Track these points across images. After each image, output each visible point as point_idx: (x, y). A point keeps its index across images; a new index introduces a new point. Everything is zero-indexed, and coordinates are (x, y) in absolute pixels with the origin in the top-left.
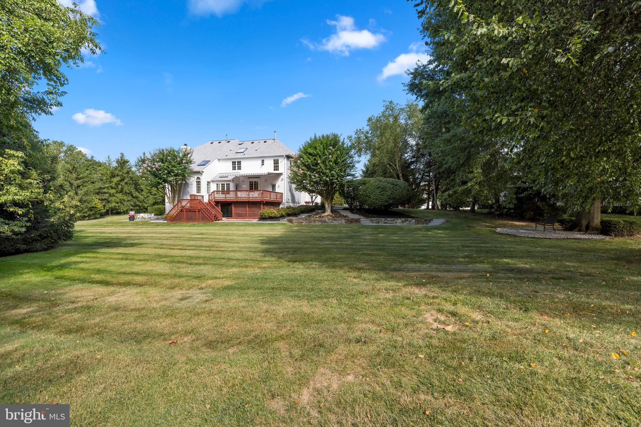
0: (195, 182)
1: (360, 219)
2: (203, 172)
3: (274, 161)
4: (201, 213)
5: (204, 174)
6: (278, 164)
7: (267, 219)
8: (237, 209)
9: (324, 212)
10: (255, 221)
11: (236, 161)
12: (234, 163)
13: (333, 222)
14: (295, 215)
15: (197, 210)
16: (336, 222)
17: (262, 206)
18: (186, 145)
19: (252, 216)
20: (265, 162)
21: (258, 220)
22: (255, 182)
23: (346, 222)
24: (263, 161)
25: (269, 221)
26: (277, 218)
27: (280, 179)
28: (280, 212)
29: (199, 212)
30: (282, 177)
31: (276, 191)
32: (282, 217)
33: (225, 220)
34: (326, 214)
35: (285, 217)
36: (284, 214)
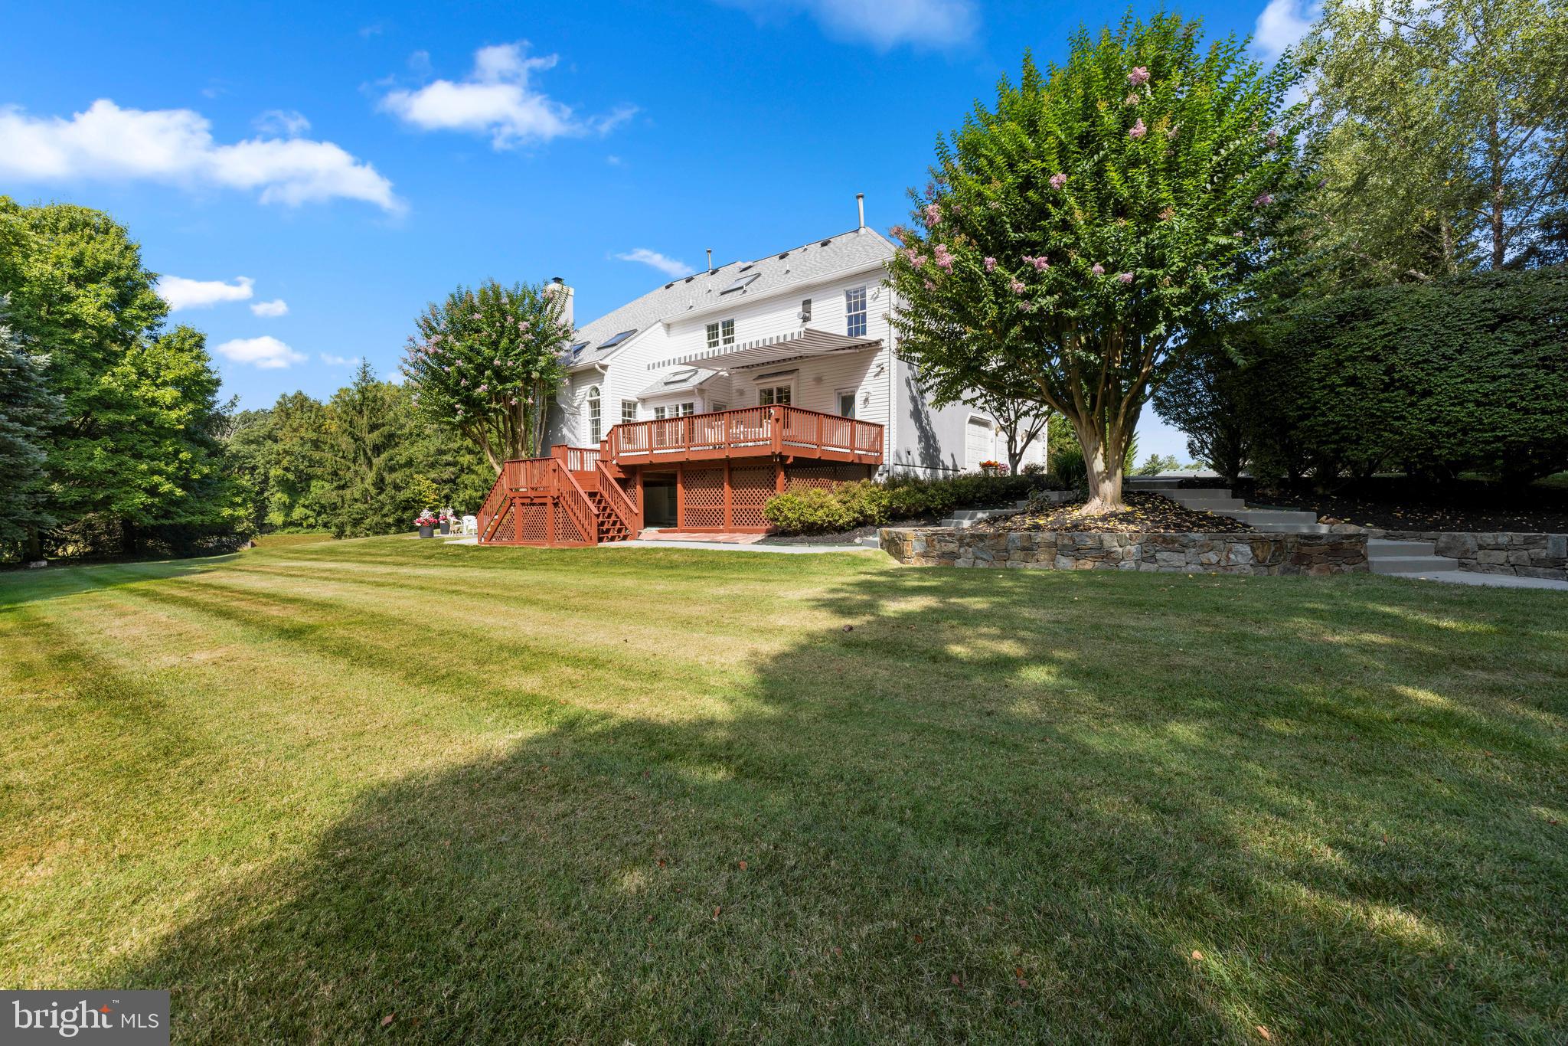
0: (587, 404)
1: (1361, 539)
2: (604, 367)
3: (849, 297)
4: (561, 510)
5: (608, 375)
6: (864, 307)
7: (795, 533)
8: (698, 492)
9: (1084, 500)
10: (747, 543)
11: (719, 321)
12: (712, 329)
13: (1153, 559)
14: (927, 514)
15: (549, 501)
16: (1177, 559)
17: (781, 478)
18: (557, 280)
19: (742, 522)
20: (813, 306)
21: (760, 537)
22: (780, 390)
23: (1259, 562)
24: (807, 303)
25: (802, 542)
26: (841, 529)
27: (873, 369)
28: (855, 504)
29: (556, 505)
30: (880, 358)
31: (857, 417)
32: (863, 523)
33: (651, 538)
34: (1094, 508)
35: (881, 525)
36: (872, 510)
